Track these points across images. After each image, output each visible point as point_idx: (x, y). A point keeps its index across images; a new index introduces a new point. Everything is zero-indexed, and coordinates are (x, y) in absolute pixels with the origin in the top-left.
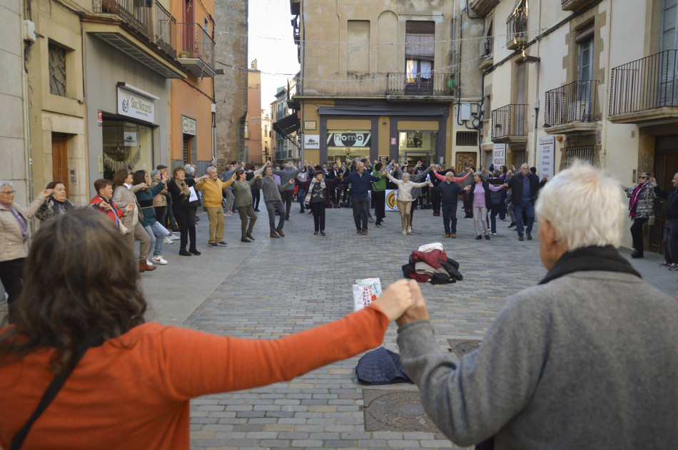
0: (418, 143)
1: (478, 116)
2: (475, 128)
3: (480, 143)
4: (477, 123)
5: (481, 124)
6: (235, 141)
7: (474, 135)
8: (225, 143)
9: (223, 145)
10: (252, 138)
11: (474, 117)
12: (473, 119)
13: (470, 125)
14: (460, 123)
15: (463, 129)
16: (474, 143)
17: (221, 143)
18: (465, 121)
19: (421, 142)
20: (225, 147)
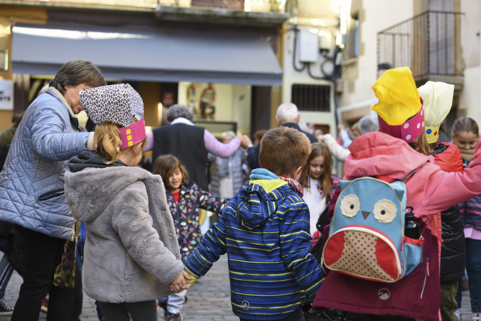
0: (208, 111)
1: (331, 54)
2: (327, 78)
3: (337, 106)
4: (329, 68)
5: (338, 70)
7: (324, 91)
11: (325, 57)
12: (322, 60)
13: (316, 71)
14: (299, 66)
15: (304, 79)
16: (325, 107)
18: (307, 64)
19: (213, 108)
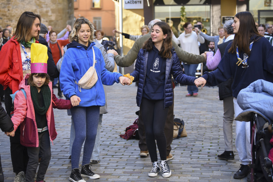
6: (61, 6)
8: (49, 9)
9: (47, 12)
10: (105, 8)
17: (45, 10)
20: (50, 13)
